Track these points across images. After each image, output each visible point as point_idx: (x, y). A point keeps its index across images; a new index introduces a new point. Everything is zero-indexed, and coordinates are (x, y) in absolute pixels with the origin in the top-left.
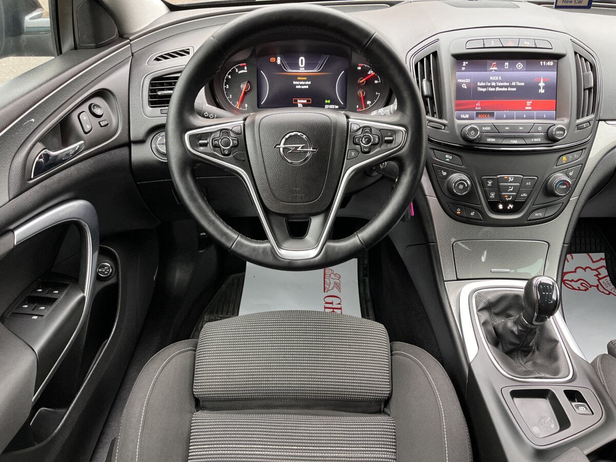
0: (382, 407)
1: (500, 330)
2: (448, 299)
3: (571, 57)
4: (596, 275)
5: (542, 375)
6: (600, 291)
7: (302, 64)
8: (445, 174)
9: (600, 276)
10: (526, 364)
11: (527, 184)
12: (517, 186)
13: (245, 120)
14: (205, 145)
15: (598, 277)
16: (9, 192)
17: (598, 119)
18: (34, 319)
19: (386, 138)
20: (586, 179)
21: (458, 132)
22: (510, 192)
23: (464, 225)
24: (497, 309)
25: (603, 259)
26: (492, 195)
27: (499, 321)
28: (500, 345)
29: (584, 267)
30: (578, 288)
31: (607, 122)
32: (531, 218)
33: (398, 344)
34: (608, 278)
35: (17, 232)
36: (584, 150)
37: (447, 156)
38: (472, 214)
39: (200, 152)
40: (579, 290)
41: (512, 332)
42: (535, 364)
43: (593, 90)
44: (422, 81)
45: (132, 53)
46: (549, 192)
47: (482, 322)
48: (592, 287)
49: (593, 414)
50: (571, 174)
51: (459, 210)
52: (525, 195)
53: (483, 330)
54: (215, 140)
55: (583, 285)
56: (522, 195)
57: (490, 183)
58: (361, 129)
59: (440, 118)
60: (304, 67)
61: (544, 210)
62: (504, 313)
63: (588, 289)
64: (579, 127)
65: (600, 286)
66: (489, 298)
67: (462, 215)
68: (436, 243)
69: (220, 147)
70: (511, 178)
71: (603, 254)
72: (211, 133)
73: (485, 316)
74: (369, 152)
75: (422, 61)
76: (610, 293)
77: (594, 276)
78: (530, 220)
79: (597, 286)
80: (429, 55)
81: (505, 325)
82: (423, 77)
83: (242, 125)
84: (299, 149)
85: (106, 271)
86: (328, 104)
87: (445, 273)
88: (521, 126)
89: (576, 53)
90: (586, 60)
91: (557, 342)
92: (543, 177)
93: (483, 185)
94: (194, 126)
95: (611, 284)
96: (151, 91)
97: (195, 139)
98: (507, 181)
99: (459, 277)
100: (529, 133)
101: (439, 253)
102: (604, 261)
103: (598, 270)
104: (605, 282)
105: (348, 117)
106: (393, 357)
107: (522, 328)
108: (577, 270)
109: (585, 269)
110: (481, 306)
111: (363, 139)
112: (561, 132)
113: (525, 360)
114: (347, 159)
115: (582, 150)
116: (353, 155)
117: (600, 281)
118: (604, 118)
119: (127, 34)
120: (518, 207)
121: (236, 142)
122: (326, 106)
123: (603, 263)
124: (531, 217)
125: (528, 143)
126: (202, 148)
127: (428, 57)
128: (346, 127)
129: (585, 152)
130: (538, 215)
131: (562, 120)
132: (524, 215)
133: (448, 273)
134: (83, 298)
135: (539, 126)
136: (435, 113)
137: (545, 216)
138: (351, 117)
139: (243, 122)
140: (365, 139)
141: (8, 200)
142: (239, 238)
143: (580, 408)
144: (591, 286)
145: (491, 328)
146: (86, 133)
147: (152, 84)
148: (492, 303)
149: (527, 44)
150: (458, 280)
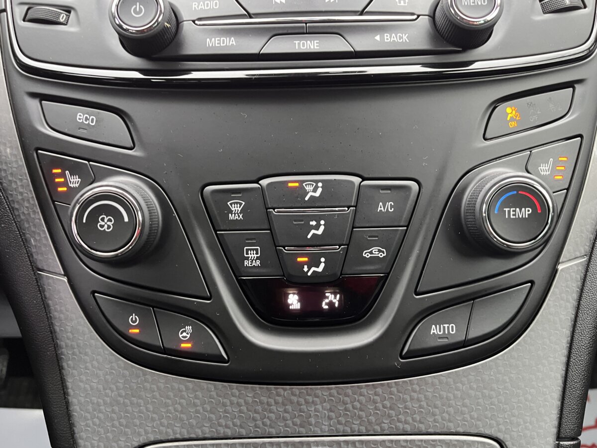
11: (381, 208)
12: (343, 216)
26: (252, 258)
32: (417, 346)
36: (579, 86)
38: (186, 333)
50: (545, 169)
51: (134, 319)
52: (377, 252)
56: (366, 255)
61: (462, 310)
67: (148, 339)
78: (411, 354)
92: (439, 179)
93: (212, 218)
98: (296, 197)
100: (362, 13)
115: (572, 83)
120: (360, 300)
124: (416, 341)
125: (358, 49)
130: (442, 330)
132: (387, 331)
137: (473, 334)
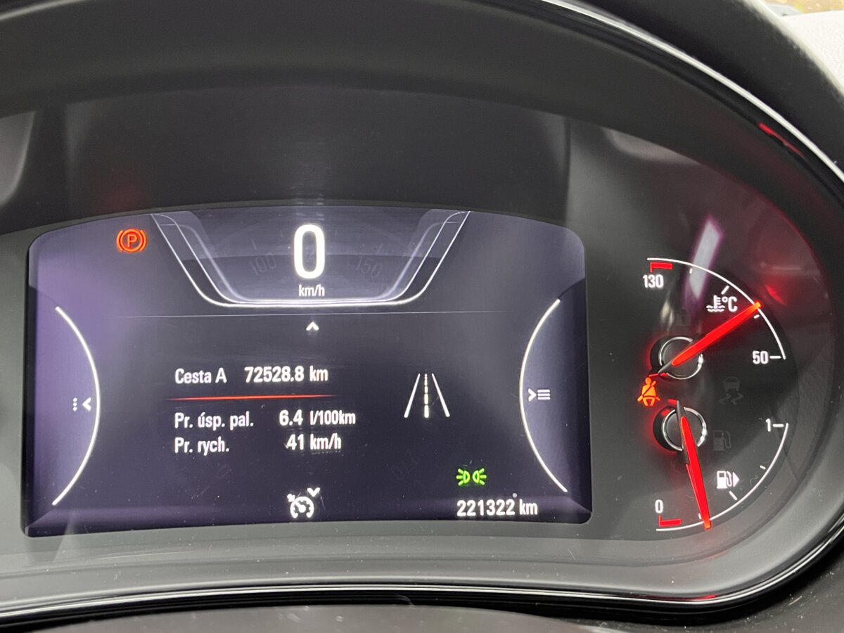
7: (310, 263)
60: (324, 280)
86: (472, 491)
122: (466, 508)
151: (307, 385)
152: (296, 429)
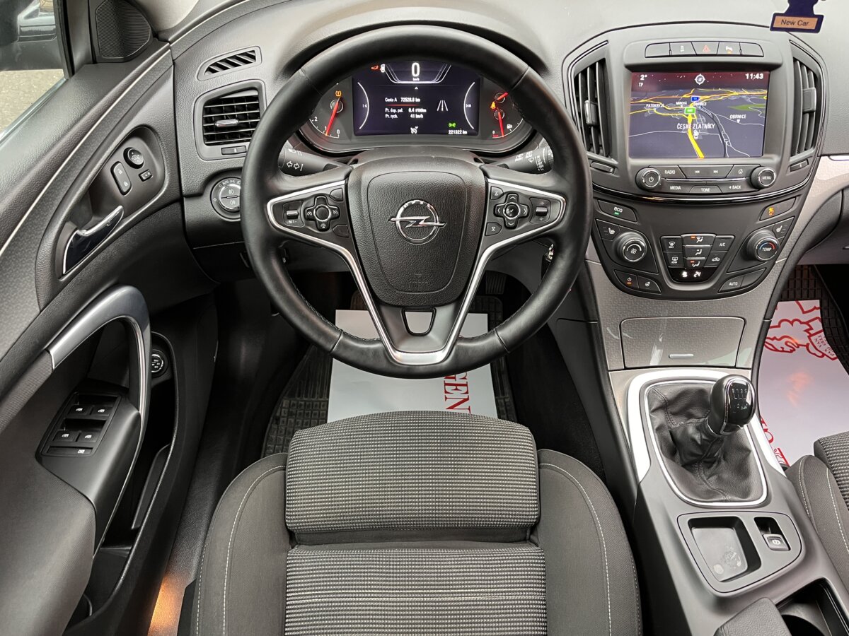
0: (528, 534)
1: (679, 435)
2: (613, 394)
3: (788, 67)
4: (807, 331)
5: (729, 497)
6: (810, 352)
7: (416, 72)
8: (612, 232)
9: (812, 332)
10: (711, 479)
11: (721, 245)
12: (708, 248)
13: (347, 176)
14: (294, 217)
15: (809, 333)
16: (38, 300)
17: (819, 155)
18: (81, 454)
19: (538, 210)
20: (798, 234)
21: (631, 176)
22: (698, 256)
23: (635, 298)
24: (675, 409)
25: (817, 309)
26: (675, 260)
27: (678, 423)
28: (678, 455)
29: (791, 320)
30: (781, 349)
31: (832, 157)
32: (724, 289)
33: (547, 453)
34: (822, 334)
35: (53, 351)
36: (797, 198)
37: (616, 209)
38: (648, 284)
39: (288, 228)
40: (783, 351)
41: (694, 440)
42: (720, 479)
43: (816, 115)
44: (584, 104)
45: (173, 60)
46: (748, 254)
47: (655, 427)
48: (800, 347)
49: (790, 549)
50: (778, 230)
51: (630, 279)
52: (717, 259)
53: (657, 438)
54: (308, 211)
55: (788, 344)
56: (713, 260)
57: (672, 244)
58: (505, 196)
59: (608, 155)
60: (419, 77)
61: (741, 278)
62: (685, 413)
63: (794, 350)
64: (792, 167)
65: (811, 347)
66: (666, 394)
67: (634, 286)
68: (599, 321)
69: (315, 220)
70: (699, 237)
71: (818, 301)
72: (303, 200)
73: (660, 418)
74: (514, 227)
75: (584, 72)
76: (824, 355)
77: (805, 331)
78: (722, 292)
79: (807, 346)
80: (595, 64)
81: (685, 430)
82: (585, 98)
83: (343, 187)
84: (421, 223)
85: (156, 365)
86: (452, 128)
87: (610, 361)
88: (716, 169)
89: (795, 60)
90: (808, 69)
91: (749, 451)
92: (742, 235)
93: (663, 247)
94: (279, 191)
95: (826, 342)
96: (206, 120)
97: (281, 209)
98: (694, 241)
99: (628, 366)
100: (725, 178)
101: (601, 335)
102: (819, 310)
103: (810, 324)
104: (819, 339)
105: (486, 175)
106: (541, 470)
107: (707, 437)
108: (782, 324)
109: (792, 323)
110: (656, 405)
111: (508, 210)
112: (769, 178)
113: (708, 473)
114: (485, 235)
115: (795, 197)
116: (493, 230)
117: (812, 338)
118: (827, 153)
119: (164, 31)
120: (708, 274)
121: (336, 212)
122: (451, 132)
123: (817, 313)
124: (724, 287)
125: (724, 192)
126: (290, 222)
127: (593, 67)
128: (484, 192)
129: (799, 200)
130: (732, 284)
131: (771, 158)
132: (715, 284)
133: (613, 360)
134: (138, 416)
135: (740, 168)
136: (601, 146)
137: (743, 285)
138: (491, 176)
139: (343, 182)
140: (510, 209)
141: (39, 311)
142: (341, 337)
143: (773, 541)
144: (798, 346)
145: (667, 434)
146: (124, 194)
147: (206, 111)
148: (669, 401)
149: (729, 49)
150: (626, 368)
151: (415, 103)
152: (412, 113)
